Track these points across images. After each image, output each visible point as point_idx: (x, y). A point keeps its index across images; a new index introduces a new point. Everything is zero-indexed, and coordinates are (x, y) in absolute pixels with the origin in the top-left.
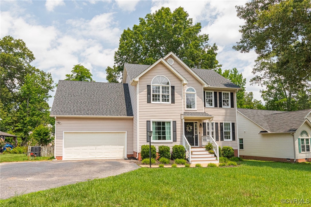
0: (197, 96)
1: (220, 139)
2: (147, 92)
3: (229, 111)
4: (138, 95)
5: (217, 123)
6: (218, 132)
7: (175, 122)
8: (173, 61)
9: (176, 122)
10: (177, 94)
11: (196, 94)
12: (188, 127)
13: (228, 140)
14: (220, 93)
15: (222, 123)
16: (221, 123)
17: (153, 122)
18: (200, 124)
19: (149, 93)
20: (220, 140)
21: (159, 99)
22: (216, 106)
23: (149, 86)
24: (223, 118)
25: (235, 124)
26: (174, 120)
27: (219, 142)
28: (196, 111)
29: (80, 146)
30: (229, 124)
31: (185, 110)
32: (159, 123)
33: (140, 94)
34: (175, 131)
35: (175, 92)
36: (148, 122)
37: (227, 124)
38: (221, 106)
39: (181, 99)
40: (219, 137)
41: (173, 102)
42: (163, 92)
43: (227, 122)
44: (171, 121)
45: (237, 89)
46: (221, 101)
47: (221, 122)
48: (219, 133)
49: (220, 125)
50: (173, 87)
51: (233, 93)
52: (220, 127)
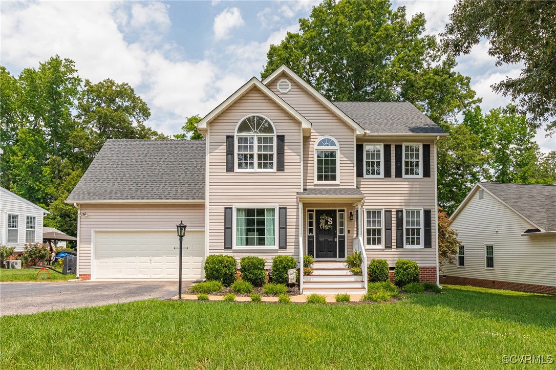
0: (342, 156)
1: (394, 244)
2: (225, 151)
3: (418, 186)
4: (208, 158)
5: (390, 211)
6: (391, 229)
7: (283, 209)
8: (290, 84)
9: (285, 208)
10: (289, 151)
11: (339, 150)
12: (323, 219)
13: (416, 247)
14: (399, 148)
15: (402, 211)
16: (398, 211)
17: (238, 210)
18: (351, 213)
19: (230, 152)
20: (394, 247)
21: (252, 164)
22: (388, 174)
23: (230, 139)
24: (402, 201)
25: (432, 213)
26: (283, 205)
27: (393, 250)
28: (339, 185)
29: (122, 257)
30: (418, 212)
31: (315, 185)
32: (250, 212)
33: (212, 154)
34: (283, 227)
35: (285, 148)
36: (228, 210)
37: (413, 212)
38: (399, 174)
39: (298, 161)
40: (394, 241)
41: (281, 168)
42: (259, 148)
43: (411, 208)
44: (277, 206)
45: (437, 136)
46: (399, 165)
47: (399, 208)
48: (394, 232)
49: (397, 214)
50: (281, 138)
51: (429, 145)
52: (395, 219)
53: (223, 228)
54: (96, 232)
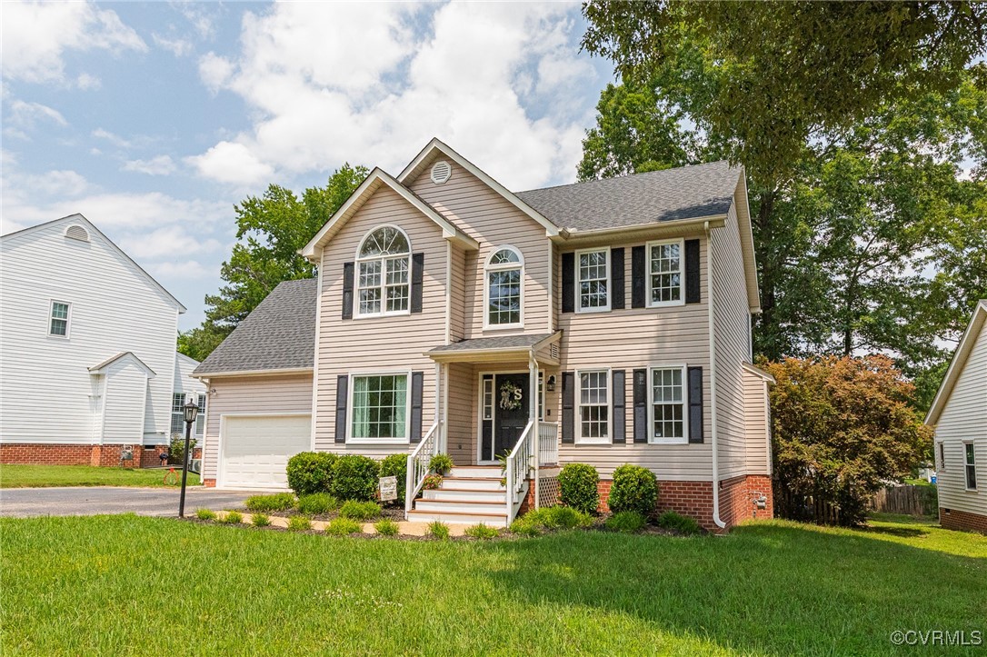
0: (528, 277)
1: (630, 436)
2: (342, 287)
3: (675, 321)
4: (319, 299)
5: (623, 372)
6: (624, 407)
7: (418, 377)
8: (449, 167)
9: (422, 374)
10: (430, 278)
11: (523, 268)
12: (506, 391)
13: (674, 440)
14: (639, 253)
15: (644, 371)
16: (636, 372)
17: (358, 380)
18: (552, 378)
19: (348, 289)
20: (630, 440)
21: (378, 304)
22: (618, 303)
23: (349, 267)
24: (645, 352)
25: (704, 373)
26: (418, 369)
27: (628, 447)
28: (522, 329)
29: (254, 454)
30: (678, 372)
31: (484, 332)
32: (373, 381)
33: (325, 294)
34: (417, 407)
35: (425, 273)
36: (342, 379)
37: (667, 372)
38: (639, 302)
39: (443, 293)
40: (630, 429)
41: (417, 308)
42: (389, 280)
43: (663, 365)
44: (408, 371)
45: (704, 222)
46: (639, 284)
47: (638, 366)
48: (629, 411)
49: (635, 378)
50: (419, 259)
51: (697, 242)
52: (631, 388)
53: (334, 408)
54: (228, 418)
